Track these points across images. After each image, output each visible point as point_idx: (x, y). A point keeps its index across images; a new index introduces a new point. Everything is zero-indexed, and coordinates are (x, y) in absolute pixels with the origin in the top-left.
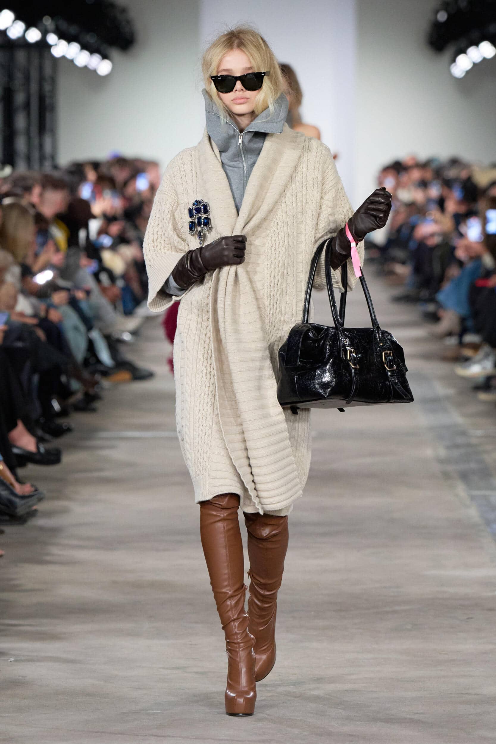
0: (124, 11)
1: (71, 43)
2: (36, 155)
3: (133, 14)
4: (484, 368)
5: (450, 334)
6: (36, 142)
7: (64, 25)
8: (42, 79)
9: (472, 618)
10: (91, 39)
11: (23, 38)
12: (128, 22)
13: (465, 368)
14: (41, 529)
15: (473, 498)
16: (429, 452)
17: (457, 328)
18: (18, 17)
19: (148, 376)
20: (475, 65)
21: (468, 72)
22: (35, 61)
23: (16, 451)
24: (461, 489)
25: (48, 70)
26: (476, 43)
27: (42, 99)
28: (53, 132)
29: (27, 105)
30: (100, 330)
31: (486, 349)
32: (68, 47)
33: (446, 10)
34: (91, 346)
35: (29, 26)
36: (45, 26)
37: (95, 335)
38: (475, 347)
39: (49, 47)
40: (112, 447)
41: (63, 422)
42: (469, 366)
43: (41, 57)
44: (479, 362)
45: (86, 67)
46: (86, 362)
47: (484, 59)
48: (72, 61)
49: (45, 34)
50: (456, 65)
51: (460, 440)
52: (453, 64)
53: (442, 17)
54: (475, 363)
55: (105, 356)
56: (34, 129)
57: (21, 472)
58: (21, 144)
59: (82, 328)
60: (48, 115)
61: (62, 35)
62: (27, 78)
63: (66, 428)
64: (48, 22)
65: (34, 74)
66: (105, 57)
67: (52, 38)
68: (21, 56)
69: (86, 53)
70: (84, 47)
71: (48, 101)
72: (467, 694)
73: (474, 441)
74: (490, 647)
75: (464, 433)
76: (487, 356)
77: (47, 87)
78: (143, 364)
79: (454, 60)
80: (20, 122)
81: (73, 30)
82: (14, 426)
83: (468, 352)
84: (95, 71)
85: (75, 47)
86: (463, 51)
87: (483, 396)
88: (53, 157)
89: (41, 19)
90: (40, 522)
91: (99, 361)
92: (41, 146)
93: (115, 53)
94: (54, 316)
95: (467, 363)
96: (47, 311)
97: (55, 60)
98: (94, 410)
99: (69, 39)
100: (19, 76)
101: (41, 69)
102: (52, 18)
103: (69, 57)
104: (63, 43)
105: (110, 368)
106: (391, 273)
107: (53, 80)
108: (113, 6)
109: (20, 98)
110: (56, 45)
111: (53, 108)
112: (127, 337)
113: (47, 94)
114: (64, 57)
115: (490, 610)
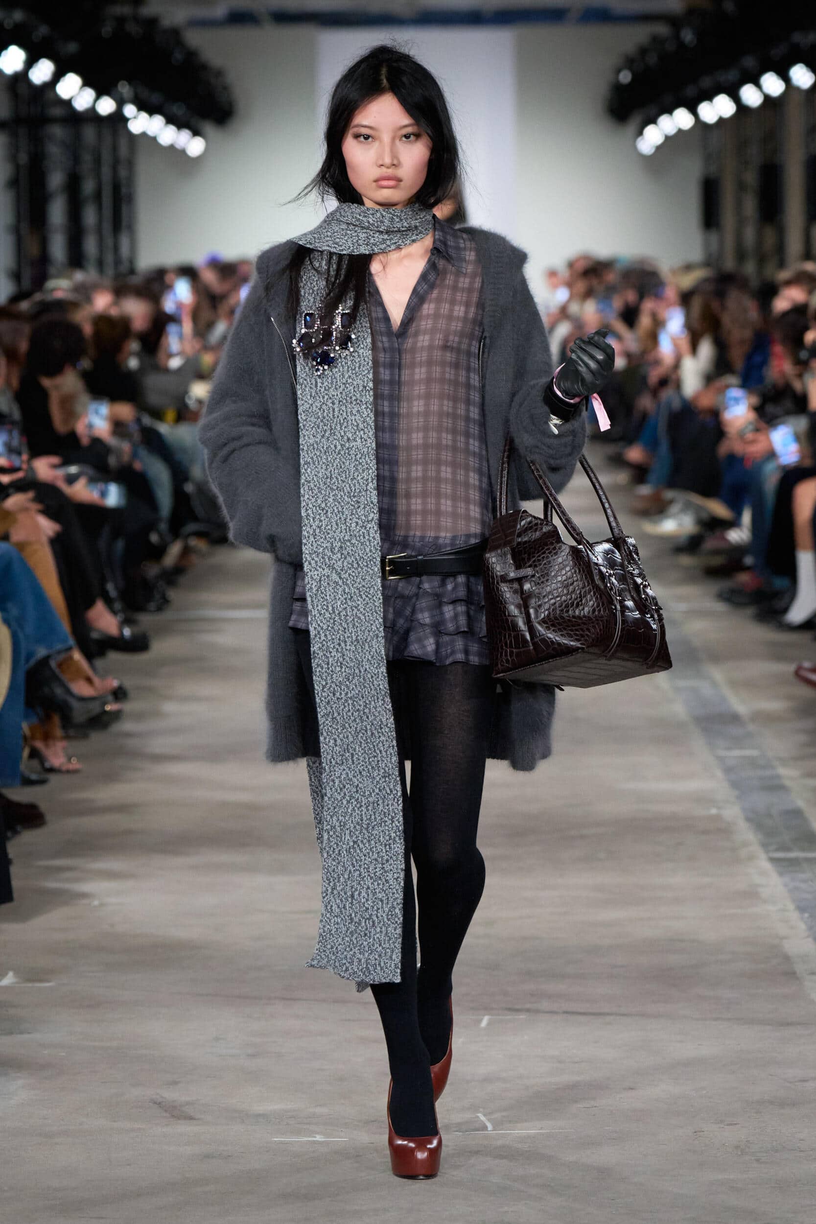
0: (219, 73)
1: (152, 117)
2: (109, 258)
3: (232, 77)
4: (681, 525)
6: (109, 241)
7: (145, 94)
8: (116, 163)
9: (682, 843)
10: (178, 110)
11: (92, 110)
12: (225, 88)
13: (655, 523)
14: (128, 735)
15: (678, 690)
18: (87, 83)
20: (667, 138)
21: (659, 148)
22: (108, 140)
23: (95, 635)
25: (123, 151)
26: (670, 111)
27: (116, 188)
28: (131, 229)
29: (98, 196)
32: (150, 120)
33: (630, 69)
35: (100, 93)
36: (121, 94)
39: (126, 120)
42: (661, 522)
43: (115, 134)
44: (674, 516)
45: (172, 147)
47: (680, 131)
48: (154, 139)
49: (120, 104)
50: (643, 139)
52: (640, 139)
53: (625, 77)
54: (670, 517)
56: (107, 227)
57: (99, 663)
58: (90, 246)
60: (124, 209)
61: (142, 106)
62: (98, 161)
64: (124, 88)
65: (106, 157)
66: (196, 133)
67: (130, 110)
68: (89, 133)
69: (171, 130)
70: (170, 120)
71: (124, 190)
72: (679, 940)
74: (708, 880)
76: (685, 508)
77: (123, 173)
79: (640, 133)
80: (90, 216)
81: (155, 98)
82: (90, 604)
84: (183, 152)
85: (158, 121)
86: (653, 121)
88: (131, 261)
89: (115, 85)
90: (126, 726)
92: (116, 248)
93: (209, 128)
95: (659, 518)
97: (131, 136)
99: (151, 110)
100: (87, 158)
101: (115, 149)
102: (130, 84)
103: (151, 133)
104: (144, 115)
107: (131, 164)
108: (204, 67)
109: (88, 187)
110: (135, 118)
111: (131, 199)
113: (124, 181)
114: (144, 134)
115: (705, 832)
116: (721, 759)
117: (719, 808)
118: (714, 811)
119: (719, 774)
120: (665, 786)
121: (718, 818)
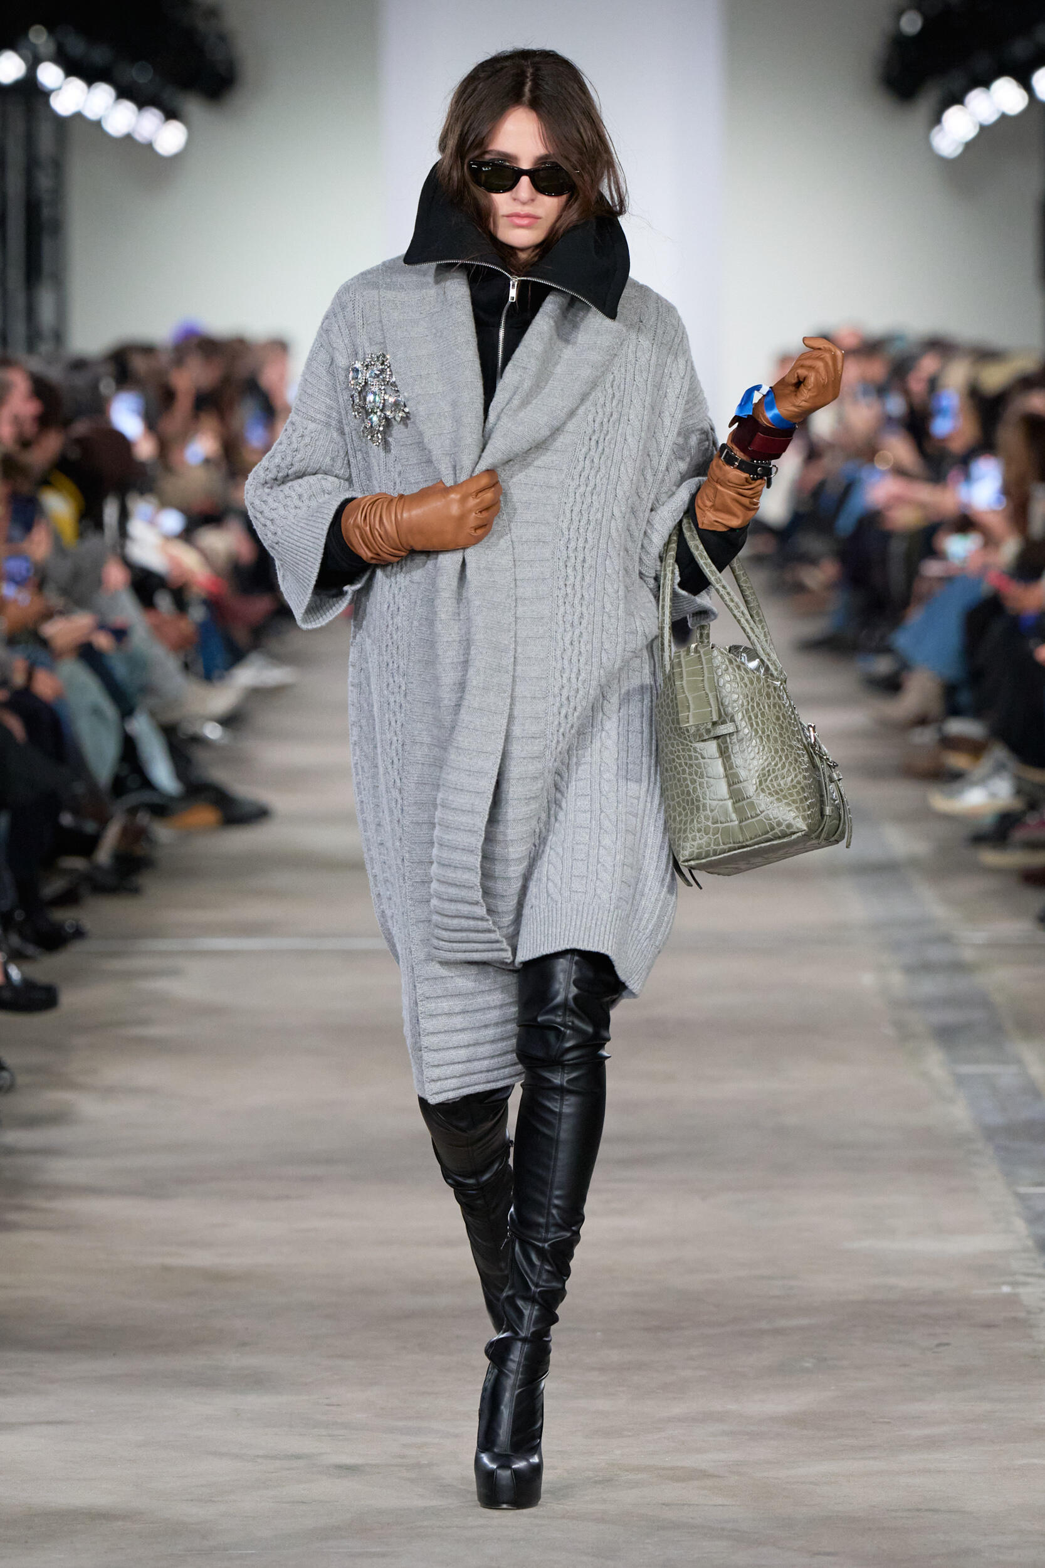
0: (213, 12)
1: (93, 85)
2: (20, 329)
3: (234, 20)
4: (993, 795)
5: (922, 721)
6: (19, 301)
7: (77, 46)
8: (31, 164)
9: (948, 1344)
10: (141, 75)
12: (223, 38)
13: (951, 795)
15: (960, 1081)
16: (868, 980)
17: (935, 707)
19: (258, 814)
20: (983, 129)
21: (969, 147)
22: (18, 126)
24: (935, 1061)
25: (46, 144)
26: (986, 83)
27: (32, 207)
28: (59, 282)
30: (153, 714)
31: (999, 753)
32: (89, 92)
33: (920, 9)
34: (129, 749)
36: (35, 46)
37: (142, 726)
38: (975, 749)
39: (45, 93)
40: (174, 973)
41: (65, 916)
42: (960, 792)
43: (30, 116)
44: (982, 782)
45: (129, 138)
46: (119, 787)
47: (1003, 118)
48: (98, 124)
49: (33, 63)
50: (941, 130)
51: (935, 953)
52: (936, 129)
53: (911, 24)
54: (974, 784)
55: (162, 773)
56: (16, 274)
59: (110, 710)
60: (47, 245)
61: (73, 68)
63: (71, 931)
64: (39, 37)
65: (15, 154)
66: (171, 114)
67: (49, 74)
69: (127, 108)
70: (124, 92)
71: (46, 212)
72: (929, 1510)
73: (968, 955)
74: (987, 1406)
75: (946, 939)
76: (999, 768)
77: (44, 182)
78: (245, 789)
79: (937, 120)
81: (99, 55)
83: (958, 761)
84: (149, 146)
85: (103, 93)
86: (958, 99)
87: (991, 857)
88: (59, 337)
89: (24, 32)
91: (147, 783)
92: (31, 312)
93: (193, 106)
94: (45, 685)
95: (956, 786)
96: (30, 676)
97: (57, 122)
98: (135, 891)
99: (90, 75)
101: (30, 140)
102: (51, 31)
103: (91, 114)
104: (77, 85)
105: (171, 798)
106: (799, 588)
107: (58, 166)
110: (60, 88)
111: (57, 227)
112: (213, 732)
113: (46, 197)
114: (78, 116)
115: (989, 1326)
116: (1022, 1198)
117: (1014, 1284)
118: (1006, 1289)
119: (1020, 1225)
120: (927, 1246)
121: (1012, 1301)
